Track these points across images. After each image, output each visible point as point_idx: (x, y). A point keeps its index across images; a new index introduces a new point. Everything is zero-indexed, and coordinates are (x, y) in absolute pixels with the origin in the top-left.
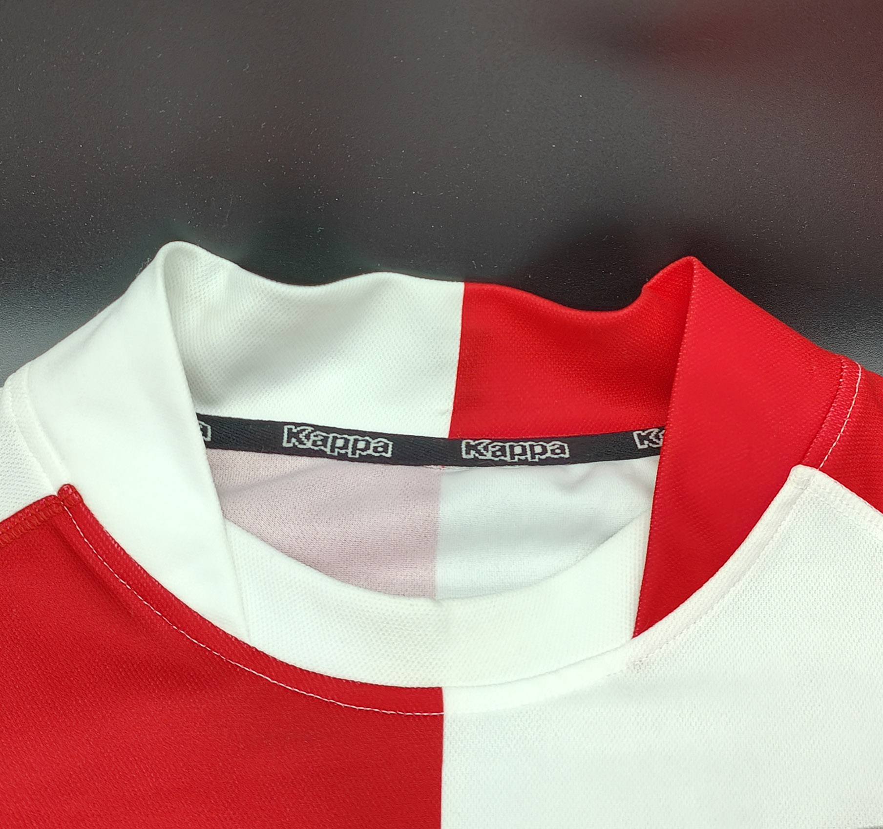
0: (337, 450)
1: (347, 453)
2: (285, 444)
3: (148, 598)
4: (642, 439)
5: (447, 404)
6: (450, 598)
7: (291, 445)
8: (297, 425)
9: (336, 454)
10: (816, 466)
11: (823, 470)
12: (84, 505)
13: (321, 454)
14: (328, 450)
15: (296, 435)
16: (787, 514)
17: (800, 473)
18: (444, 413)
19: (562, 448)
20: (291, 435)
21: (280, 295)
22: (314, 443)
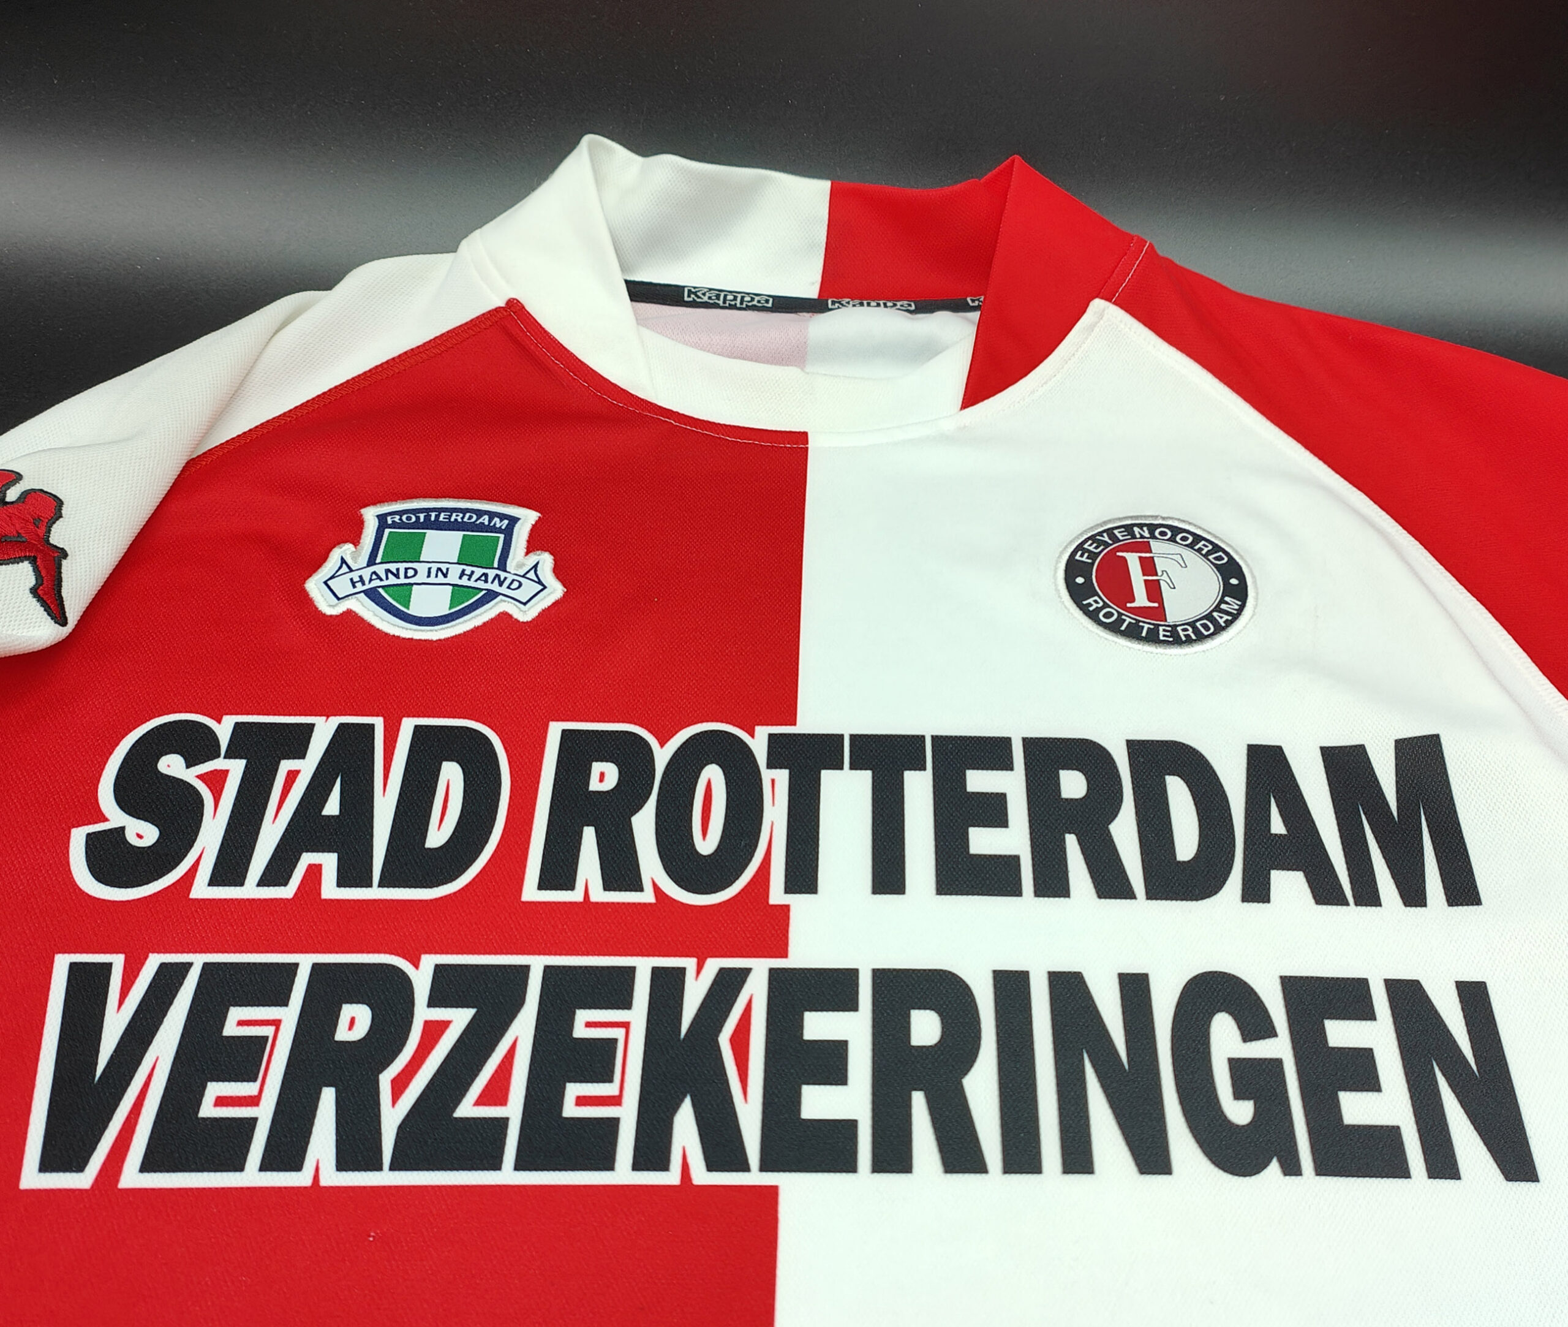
0: (728, 302)
1: (736, 304)
2: (686, 299)
3: (577, 373)
4: (973, 301)
5: (817, 277)
6: (818, 373)
7: (691, 299)
8: (695, 288)
9: (727, 305)
10: (1109, 300)
11: (1115, 303)
12: (526, 310)
13: (716, 306)
14: (721, 302)
15: (695, 294)
16: (1087, 338)
17: (1098, 305)
18: (813, 284)
19: (910, 305)
20: (690, 292)
21: (683, 167)
22: (710, 298)
